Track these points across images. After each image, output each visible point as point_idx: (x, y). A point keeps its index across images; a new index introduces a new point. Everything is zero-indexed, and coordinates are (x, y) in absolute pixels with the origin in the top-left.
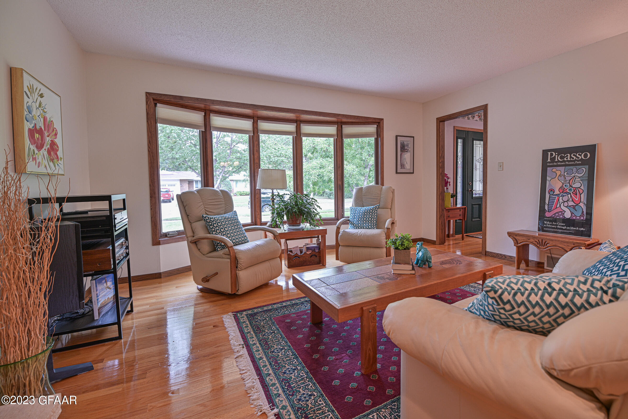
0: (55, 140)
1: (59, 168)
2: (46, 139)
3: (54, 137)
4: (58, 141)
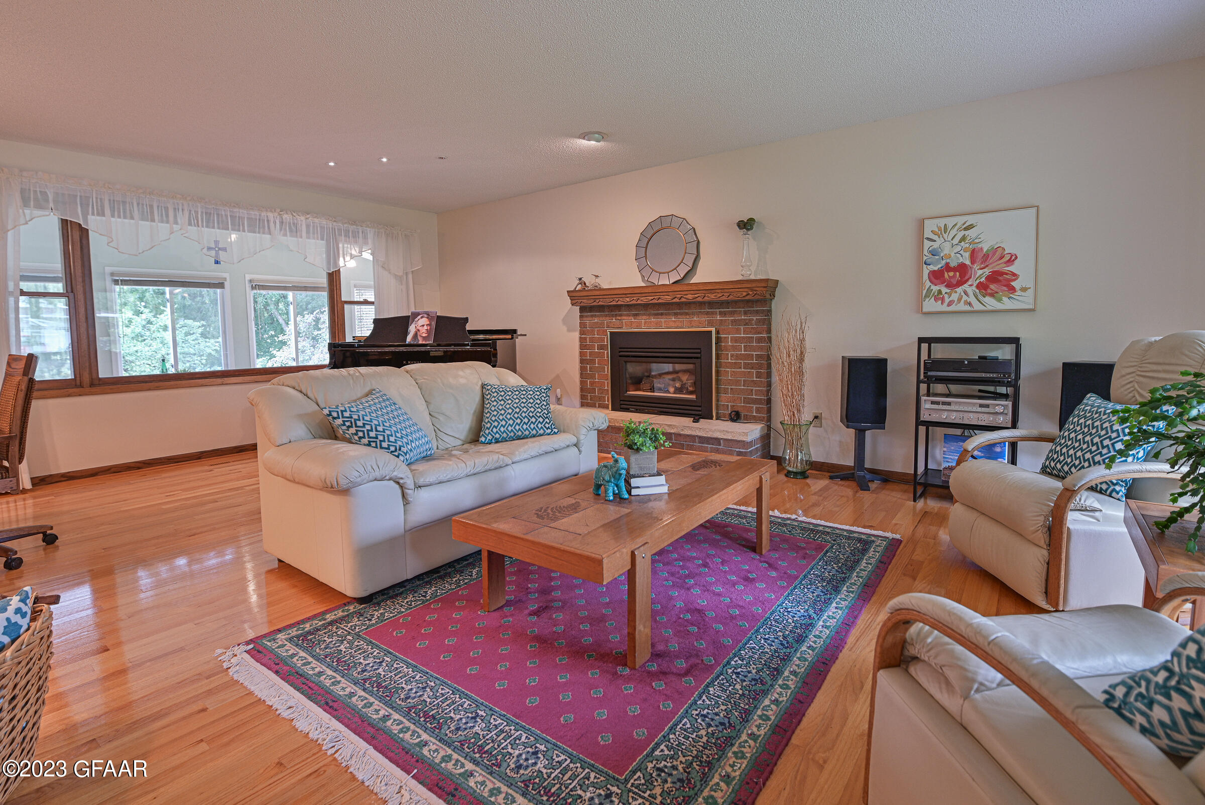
0: (1006, 269)
1: (1014, 301)
2: (975, 273)
3: (1003, 265)
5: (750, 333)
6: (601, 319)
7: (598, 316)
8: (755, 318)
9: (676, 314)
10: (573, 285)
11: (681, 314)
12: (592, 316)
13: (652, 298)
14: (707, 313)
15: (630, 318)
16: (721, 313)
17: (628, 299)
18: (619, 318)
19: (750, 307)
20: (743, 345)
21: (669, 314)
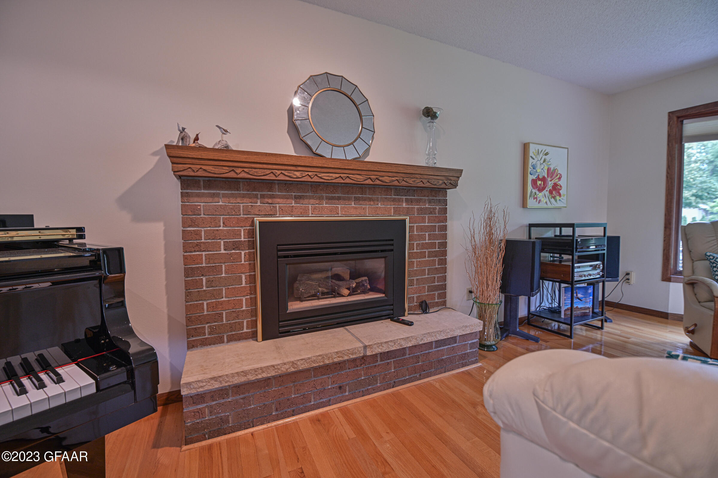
0: (558, 182)
1: (561, 202)
2: (549, 183)
3: (557, 180)
4: (562, 183)
5: (434, 221)
6: (232, 200)
7: (224, 196)
8: (437, 207)
9: (357, 199)
10: (174, 139)
11: (365, 199)
12: (213, 195)
13: (337, 175)
14: (394, 200)
15: (289, 201)
16: (407, 201)
17: (298, 174)
18: (270, 201)
19: (434, 196)
20: (427, 234)
21: (349, 199)
